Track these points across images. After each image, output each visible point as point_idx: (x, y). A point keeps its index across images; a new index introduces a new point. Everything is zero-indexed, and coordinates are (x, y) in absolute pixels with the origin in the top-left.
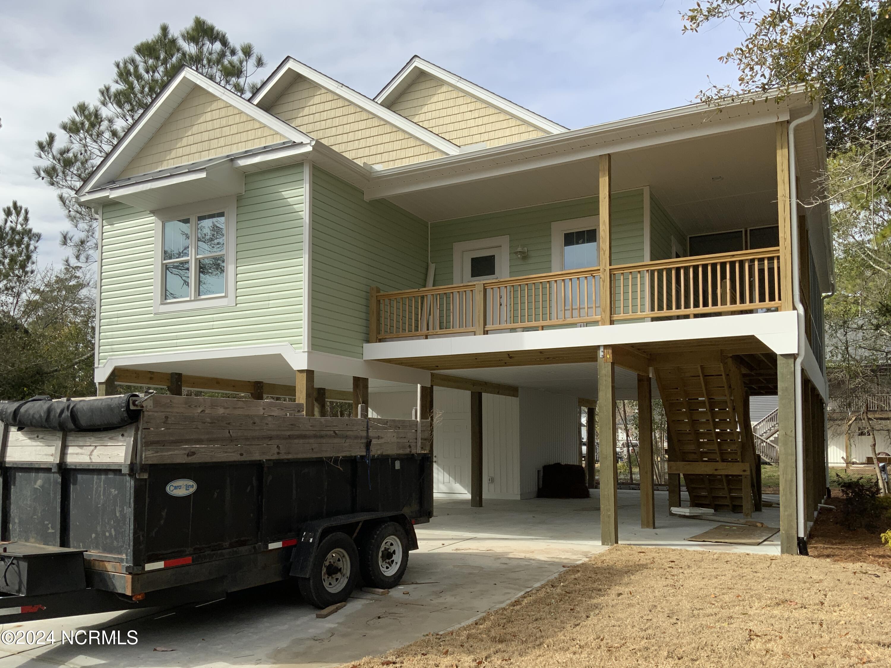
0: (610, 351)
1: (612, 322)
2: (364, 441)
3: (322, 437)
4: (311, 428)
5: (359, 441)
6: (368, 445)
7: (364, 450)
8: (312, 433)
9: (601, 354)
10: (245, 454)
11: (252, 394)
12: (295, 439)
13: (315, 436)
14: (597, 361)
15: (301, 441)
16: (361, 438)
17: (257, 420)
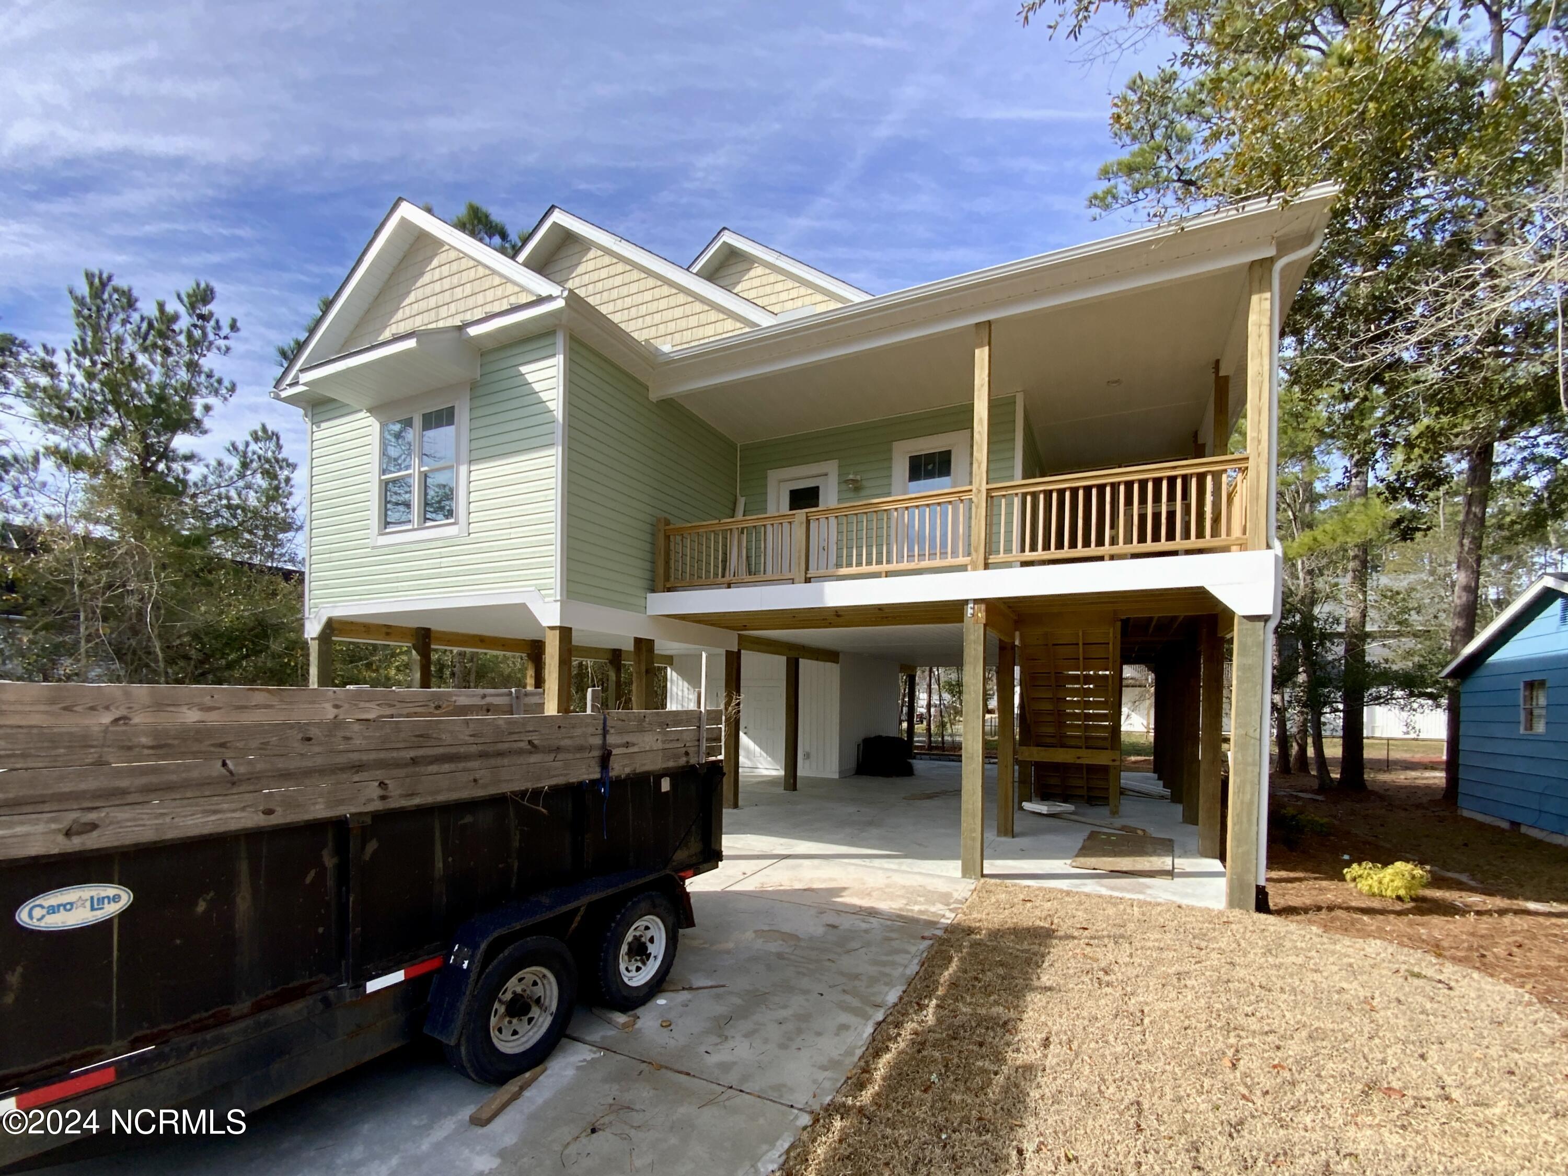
0: (983, 607)
1: (987, 566)
2: (596, 753)
3: (500, 754)
4: (472, 740)
5: (586, 755)
6: (605, 760)
7: (598, 769)
8: (473, 749)
9: (970, 611)
10: (279, 810)
12: (431, 763)
13: (483, 755)
14: (963, 621)
15: (446, 767)
16: (591, 748)
17: (314, 732)
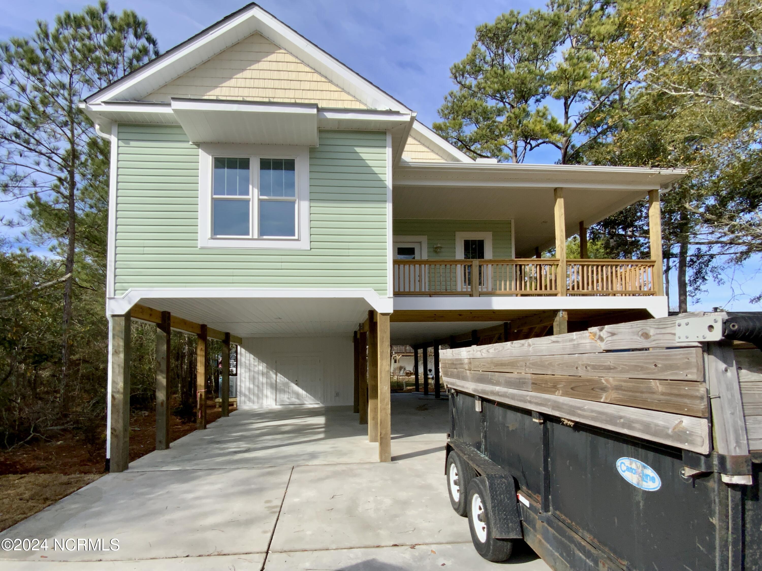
0: (566, 313)
9: (561, 315)
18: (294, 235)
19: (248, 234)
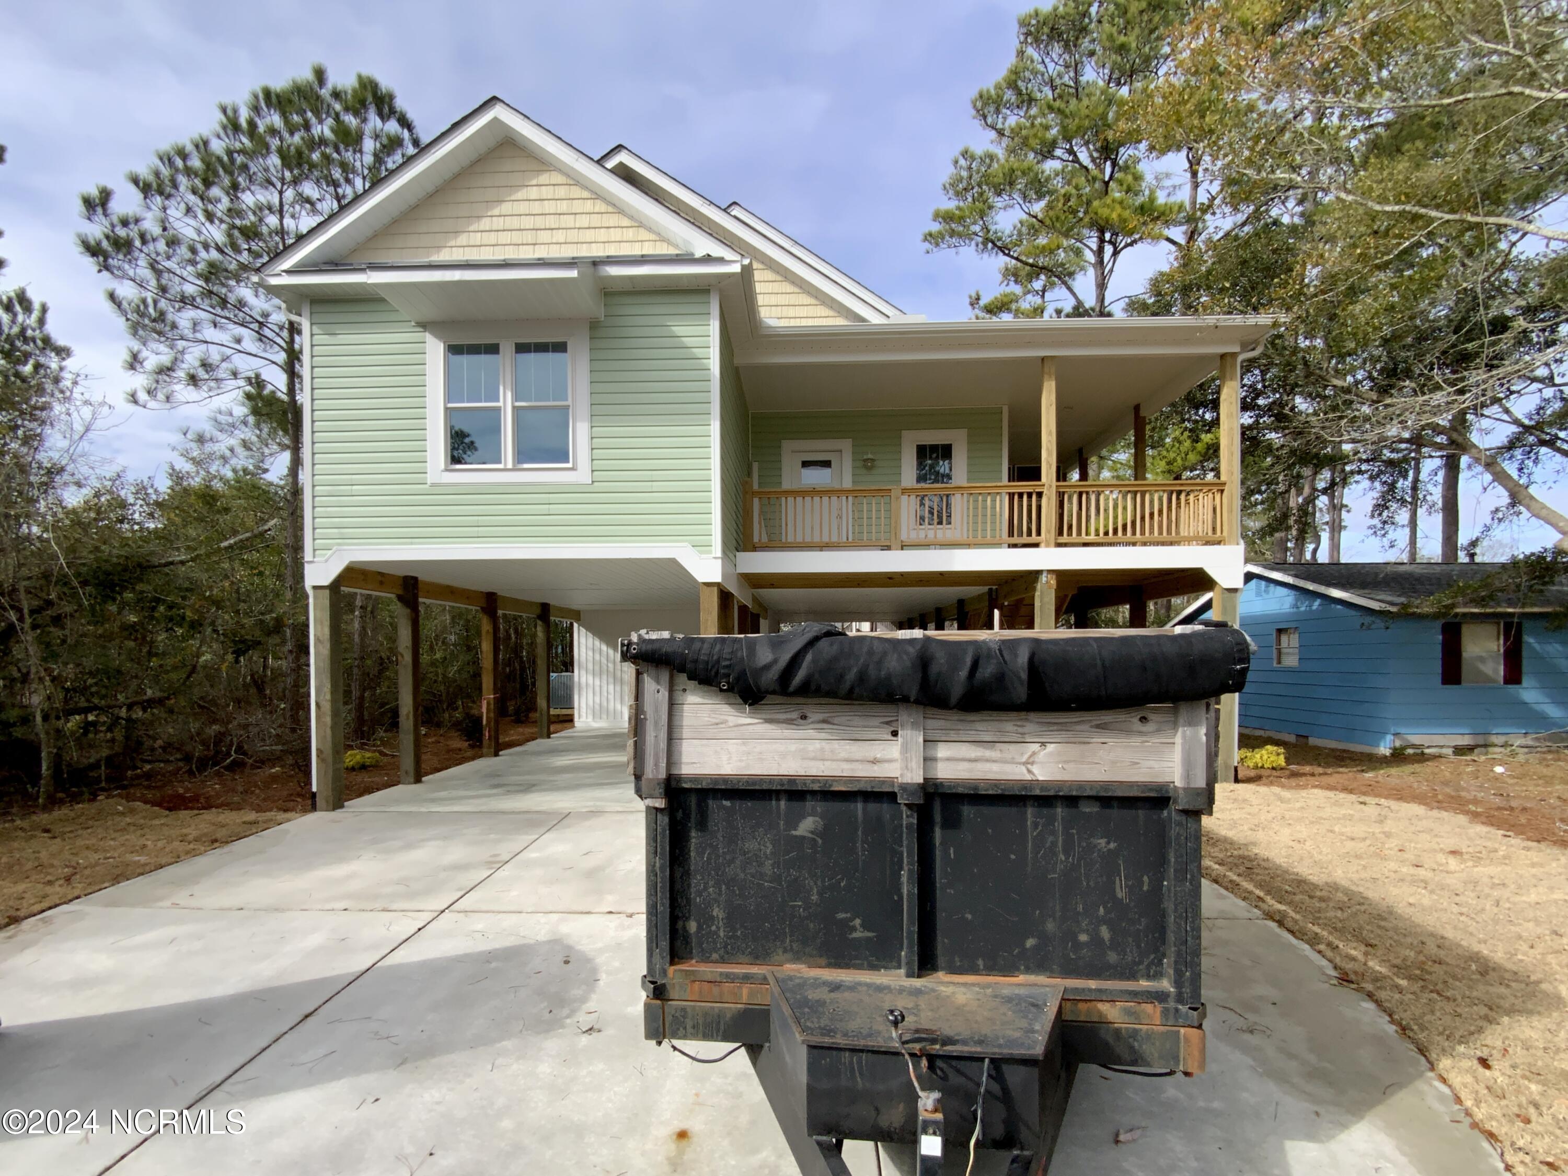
0: (1056, 576)
1: (1057, 545)
9: (1043, 579)
11: (482, 608)
18: (568, 462)
19: (500, 462)
